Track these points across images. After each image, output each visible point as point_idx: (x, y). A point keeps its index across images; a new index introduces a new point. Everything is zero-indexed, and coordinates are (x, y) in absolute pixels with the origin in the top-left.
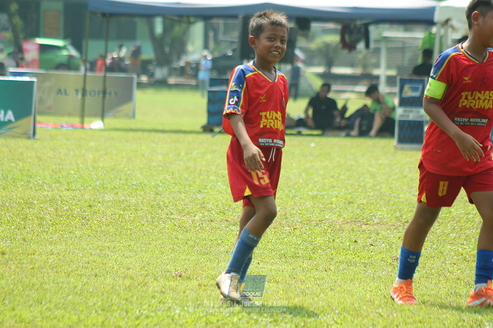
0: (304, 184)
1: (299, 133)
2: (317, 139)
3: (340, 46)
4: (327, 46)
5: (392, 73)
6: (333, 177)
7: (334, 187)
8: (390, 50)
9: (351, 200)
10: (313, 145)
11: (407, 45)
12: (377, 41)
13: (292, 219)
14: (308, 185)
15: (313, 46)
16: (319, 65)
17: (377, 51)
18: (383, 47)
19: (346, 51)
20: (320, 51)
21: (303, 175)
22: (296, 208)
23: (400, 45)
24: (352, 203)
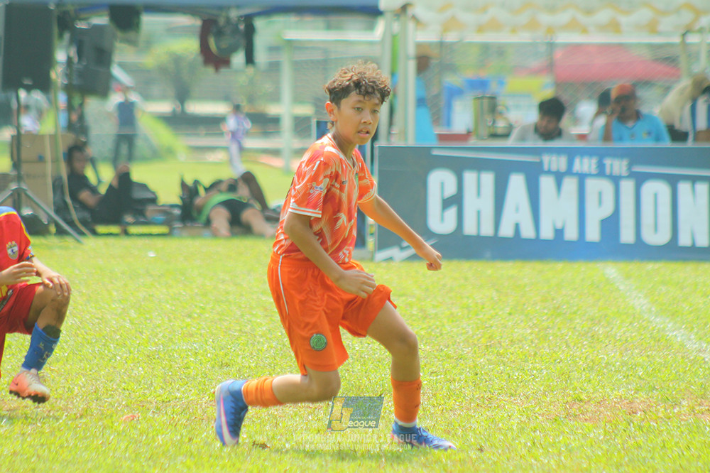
0: (133, 332)
1: (126, 233)
2: (159, 242)
3: (200, 59)
4: (177, 59)
5: (306, 110)
6: (189, 316)
7: (191, 335)
8: (298, 66)
9: (225, 360)
10: (152, 255)
11: (333, 56)
12: (273, 49)
13: (109, 400)
14: (141, 333)
15: (149, 60)
16: (163, 97)
17: (274, 67)
18: (285, 59)
19: (210, 70)
20: (162, 70)
21: (133, 313)
22: (118, 379)
23: (317, 56)
24: (227, 365)
